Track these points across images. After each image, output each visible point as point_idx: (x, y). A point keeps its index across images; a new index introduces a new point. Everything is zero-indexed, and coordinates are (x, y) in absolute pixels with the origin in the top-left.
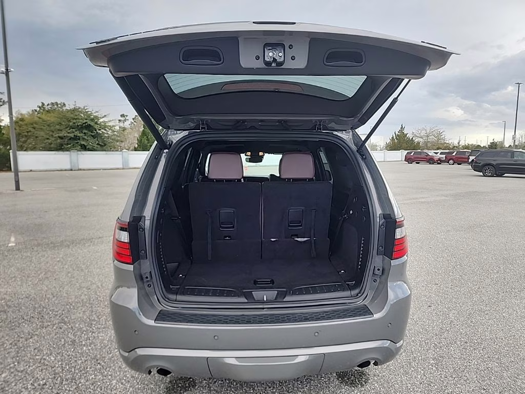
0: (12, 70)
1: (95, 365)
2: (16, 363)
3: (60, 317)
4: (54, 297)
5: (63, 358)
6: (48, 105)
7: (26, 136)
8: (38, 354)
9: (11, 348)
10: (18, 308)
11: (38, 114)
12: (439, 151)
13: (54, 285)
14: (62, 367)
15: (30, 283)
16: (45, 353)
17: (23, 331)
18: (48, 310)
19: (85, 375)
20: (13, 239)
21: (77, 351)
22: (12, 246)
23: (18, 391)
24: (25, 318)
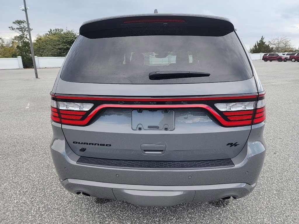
0: (28, 8)
1: (57, 181)
2: (14, 178)
3: (44, 150)
4: (43, 138)
5: (40, 175)
6: (54, 30)
7: (43, 49)
8: (27, 172)
9: (13, 168)
10: (22, 144)
11: (49, 36)
12: (286, 53)
13: (45, 131)
14: (39, 181)
15: (32, 129)
16: (31, 171)
17: (22, 158)
18: (39, 146)
19: (51, 187)
20: (29, 105)
21: (49, 172)
22: (27, 108)
23: (11, 195)
24: (25, 150)
